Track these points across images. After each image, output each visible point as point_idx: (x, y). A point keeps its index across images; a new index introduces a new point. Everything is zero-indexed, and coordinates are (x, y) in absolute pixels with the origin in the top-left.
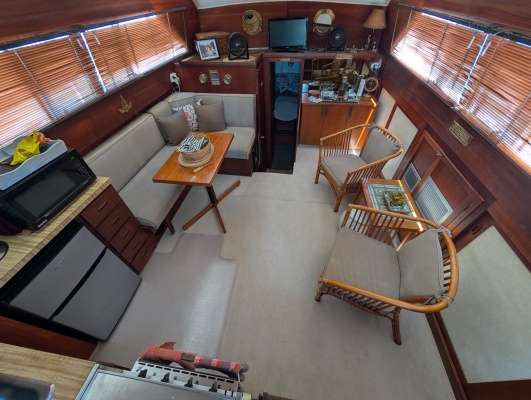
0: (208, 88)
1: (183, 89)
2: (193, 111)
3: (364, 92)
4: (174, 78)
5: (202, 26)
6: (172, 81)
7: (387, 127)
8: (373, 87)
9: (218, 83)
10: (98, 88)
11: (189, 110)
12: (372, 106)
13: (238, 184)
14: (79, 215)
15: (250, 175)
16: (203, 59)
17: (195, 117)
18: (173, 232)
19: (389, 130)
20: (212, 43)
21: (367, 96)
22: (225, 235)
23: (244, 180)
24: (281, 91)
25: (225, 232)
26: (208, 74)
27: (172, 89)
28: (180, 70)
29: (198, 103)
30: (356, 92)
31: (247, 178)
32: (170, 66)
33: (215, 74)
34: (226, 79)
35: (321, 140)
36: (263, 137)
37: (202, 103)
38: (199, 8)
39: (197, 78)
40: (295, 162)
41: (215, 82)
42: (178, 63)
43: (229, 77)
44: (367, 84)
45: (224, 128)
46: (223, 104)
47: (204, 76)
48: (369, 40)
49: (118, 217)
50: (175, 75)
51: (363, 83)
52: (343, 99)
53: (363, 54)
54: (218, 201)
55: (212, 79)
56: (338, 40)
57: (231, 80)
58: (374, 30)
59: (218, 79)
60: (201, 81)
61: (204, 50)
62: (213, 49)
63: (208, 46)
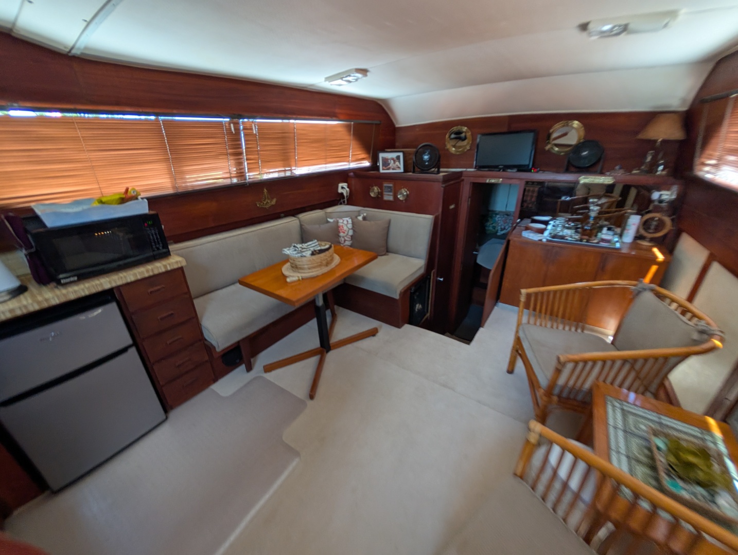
0: (378, 203)
1: (350, 202)
2: (350, 226)
3: (638, 237)
4: (343, 188)
5: (397, 144)
6: (340, 191)
7: (691, 298)
8: (657, 229)
9: (391, 198)
10: (241, 174)
11: (346, 224)
12: (653, 260)
13: (373, 333)
14: (118, 287)
15: (399, 326)
16: (381, 171)
17: (351, 233)
19: (695, 306)
20: (398, 158)
21: (645, 244)
22: (310, 403)
23: (386, 330)
24: (500, 233)
25: (312, 397)
26: (381, 187)
27: (338, 200)
28: (353, 182)
29: (360, 218)
30: (621, 235)
31: (393, 330)
32: (342, 175)
33: (390, 187)
34: (401, 193)
35: (524, 291)
36: (442, 279)
37: (364, 218)
38: (397, 126)
39: (368, 191)
40: (482, 327)
41: (388, 197)
42: (352, 174)
43: (405, 192)
44: (646, 225)
45: (384, 253)
46: (389, 222)
47: (376, 189)
48: (649, 159)
49: (172, 312)
50: (345, 185)
51: (634, 221)
52: (588, 241)
53: (636, 177)
54: (332, 348)
55: (385, 193)
56: (585, 157)
57: (407, 195)
58: (658, 144)
59: (391, 194)
60: (372, 195)
61: (386, 163)
62: (397, 163)
63: (393, 159)
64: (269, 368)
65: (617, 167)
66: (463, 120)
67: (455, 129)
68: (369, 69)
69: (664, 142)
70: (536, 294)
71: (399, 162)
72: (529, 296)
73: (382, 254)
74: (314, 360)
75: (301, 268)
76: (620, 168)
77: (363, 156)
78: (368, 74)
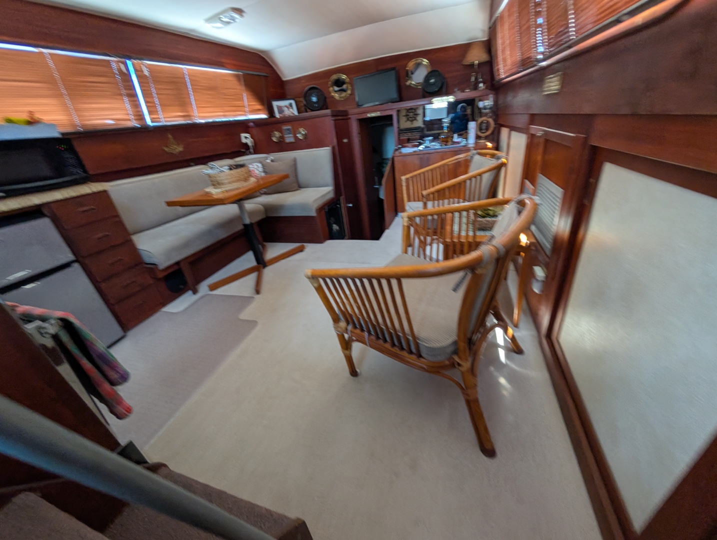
0: (282, 146)
1: (257, 151)
2: (261, 169)
3: (478, 137)
4: (246, 137)
5: (287, 94)
6: (244, 141)
8: (487, 129)
9: (292, 139)
11: (257, 168)
13: (301, 250)
14: (49, 204)
15: (322, 242)
17: (262, 175)
18: (195, 292)
20: (291, 105)
21: (482, 141)
22: (257, 296)
23: (312, 247)
25: (258, 292)
26: (281, 131)
27: (244, 150)
28: (255, 131)
29: (269, 162)
31: (317, 245)
32: (244, 126)
33: (288, 129)
34: (300, 133)
35: (403, 178)
36: (351, 205)
37: (272, 161)
38: (284, 79)
39: (269, 136)
40: (388, 228)
41: (289, 139)
42: (251, 124)
43: (303, 131)
44: (480, 128)
45: (296, 188)
46: (295, 160)
47: (277, 134)
48: (473, 79)
49: (107, 233)
50: (247, 135)
51: (472, 126)
52: (446, 145)
53: (468, 94)
54: (267, 264)
55: (286, 136)
56: (434, 84)
57: (306, 135)
58: (476, 67)
59: (291, 135)
60: (274, 139)
61: (281, 110)
62: (291, 110)
63: (286, 107)
64: (213, 287)
65: (456, 90)
66: (339, 67)
67: (335, 77)
68: (244, 9)
69: (479, 64)
70: (412, 177)
71: (292, 108)
72: (407, 179)
73: (294, 189)
74: (253, 277)
75: (223, 184)
76: (458, 90)
77: (259, 107)
78: (244, 14)
